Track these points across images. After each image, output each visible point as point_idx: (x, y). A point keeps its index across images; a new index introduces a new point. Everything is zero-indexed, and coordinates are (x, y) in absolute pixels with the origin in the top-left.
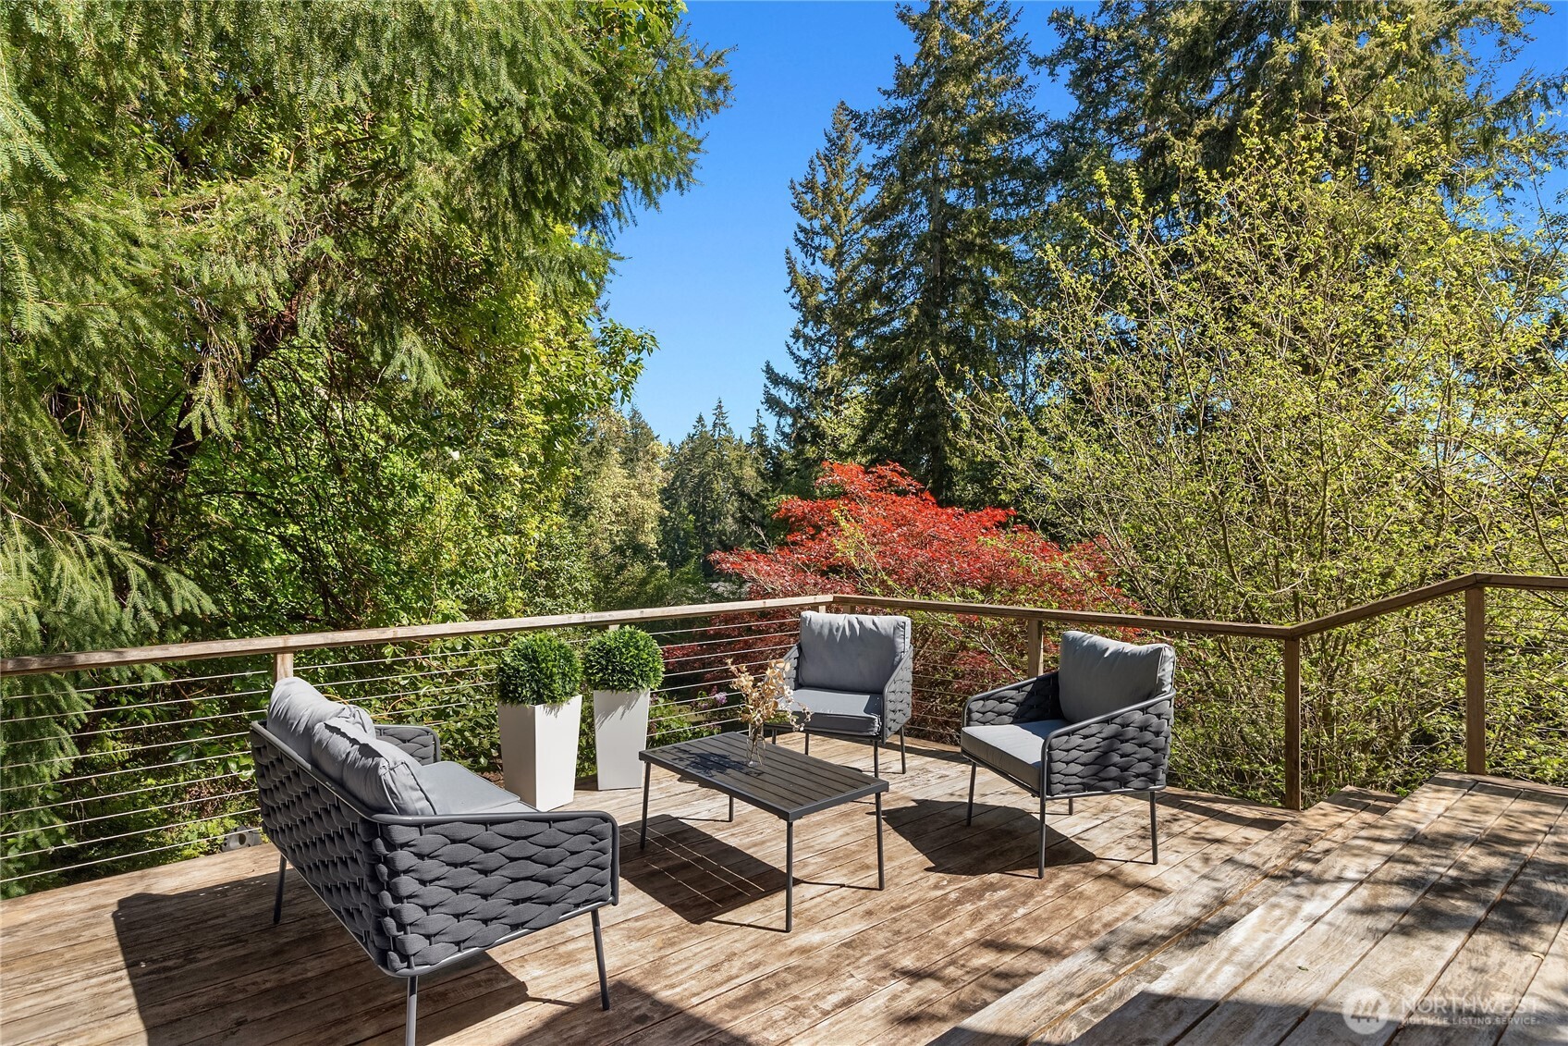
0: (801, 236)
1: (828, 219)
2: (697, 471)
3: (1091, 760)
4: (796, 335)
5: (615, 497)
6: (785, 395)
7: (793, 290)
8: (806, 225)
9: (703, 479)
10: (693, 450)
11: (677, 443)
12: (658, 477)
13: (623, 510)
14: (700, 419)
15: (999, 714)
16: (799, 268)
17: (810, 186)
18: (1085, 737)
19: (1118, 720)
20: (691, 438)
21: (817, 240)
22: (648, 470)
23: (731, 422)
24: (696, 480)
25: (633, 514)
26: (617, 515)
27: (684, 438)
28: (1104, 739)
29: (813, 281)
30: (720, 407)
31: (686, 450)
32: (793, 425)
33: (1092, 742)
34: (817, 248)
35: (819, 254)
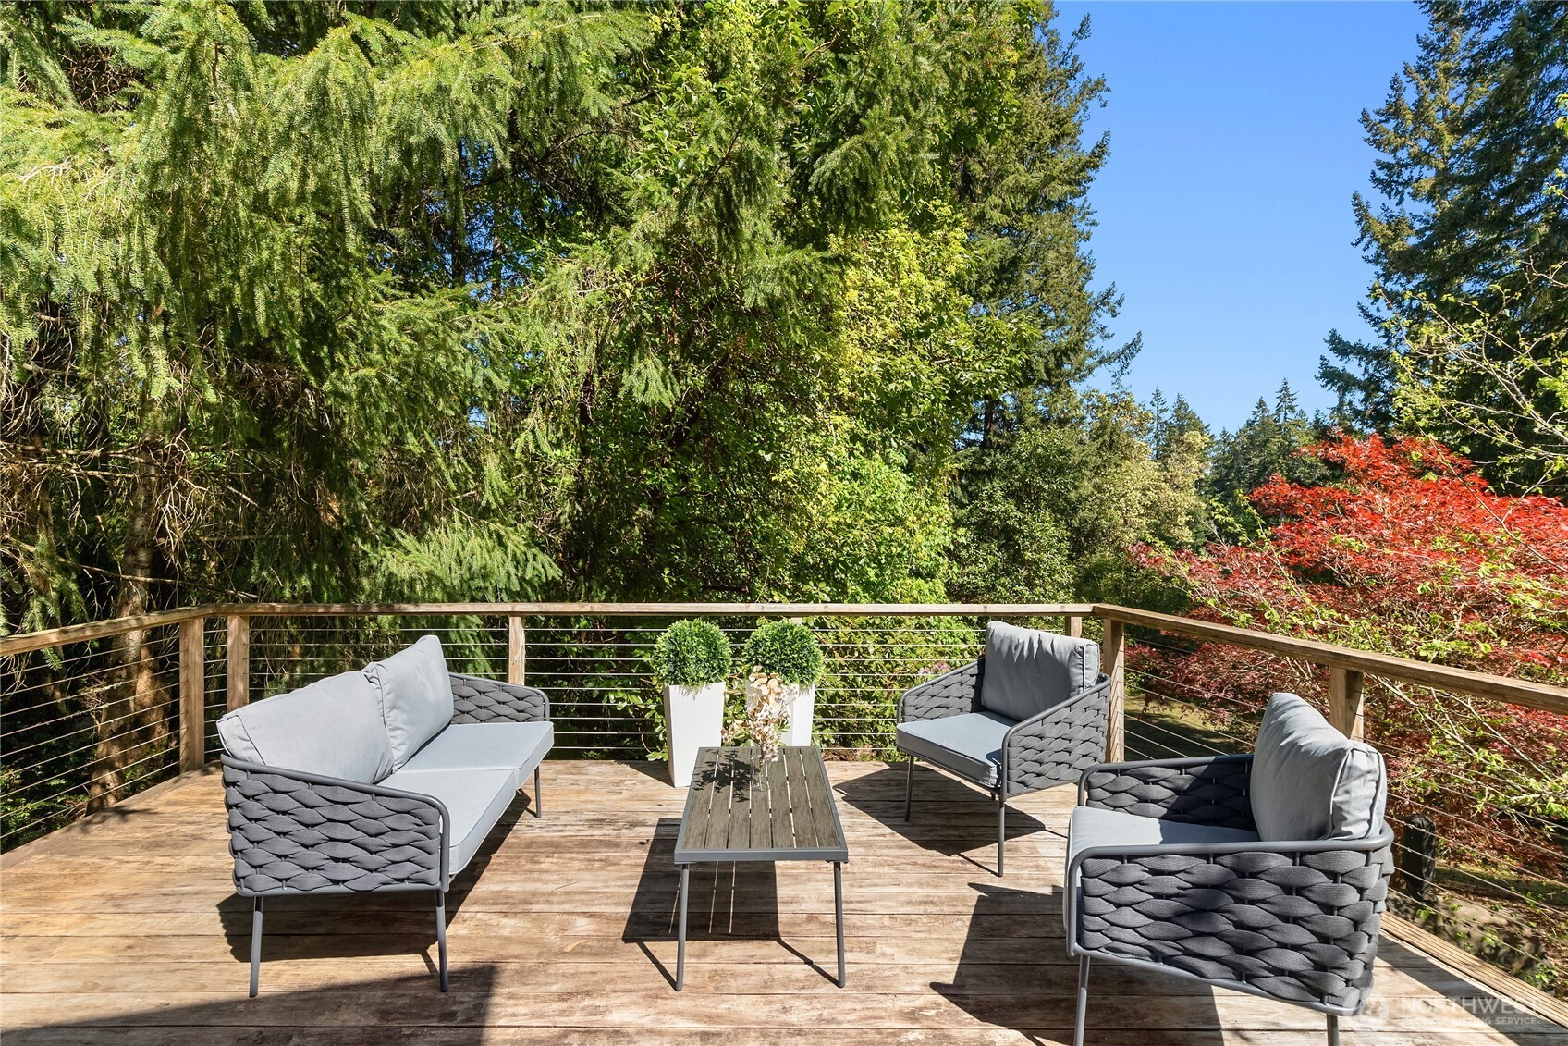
0: (1382, 175)
1: (1424, 143)
2: (1256, 461)
3: (1167, 913)
4: (1374, 294)
5: (1144, 490)
6: (1355, 368)
7: (1366, 240)
8: (1389, 159)
9: (1265, 469)
10: (1251, 438)
11: (1233, 431)
12: (1195, 468)
13: (1153, 503)
14: (1261, 404)
15: (1143, 800)
16: (1375, 212)
17: (1394, 110)
18: (1154, 872)
19: (1227, 860)
20: (1250, 424)
21: (1406, 174)
22: (1183, 461)
23: (1299, 404)
24: (1256, 470)
25: (1165, 507)
26: (1146, 507)
27: (1242, 424)
28: (1195, 885)
29: (1396, 225)
30: (1286, 389)
31: (1244, 439)
32: (1365, 400)
33: (1171, 884)
34: (1407, 184)
35: (1409, 190)
